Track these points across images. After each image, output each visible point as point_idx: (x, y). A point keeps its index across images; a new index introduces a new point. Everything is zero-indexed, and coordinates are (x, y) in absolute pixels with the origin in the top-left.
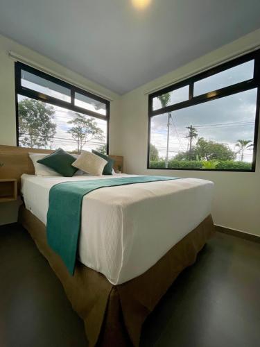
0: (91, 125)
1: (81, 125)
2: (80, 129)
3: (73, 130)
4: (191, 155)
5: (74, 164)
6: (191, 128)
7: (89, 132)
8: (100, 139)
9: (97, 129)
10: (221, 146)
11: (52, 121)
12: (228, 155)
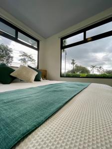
0: (30, 57)
1: (26, 57)
2: (25, 59)
3: (22, 60)
4: (73, 71)
5: (12, 74)
6: (73, 60)
7: (29, 60)
8: (34, 64)
9: (33, 60)
10: (84, 68)
11: (11, 55)
12: (87, 71)
